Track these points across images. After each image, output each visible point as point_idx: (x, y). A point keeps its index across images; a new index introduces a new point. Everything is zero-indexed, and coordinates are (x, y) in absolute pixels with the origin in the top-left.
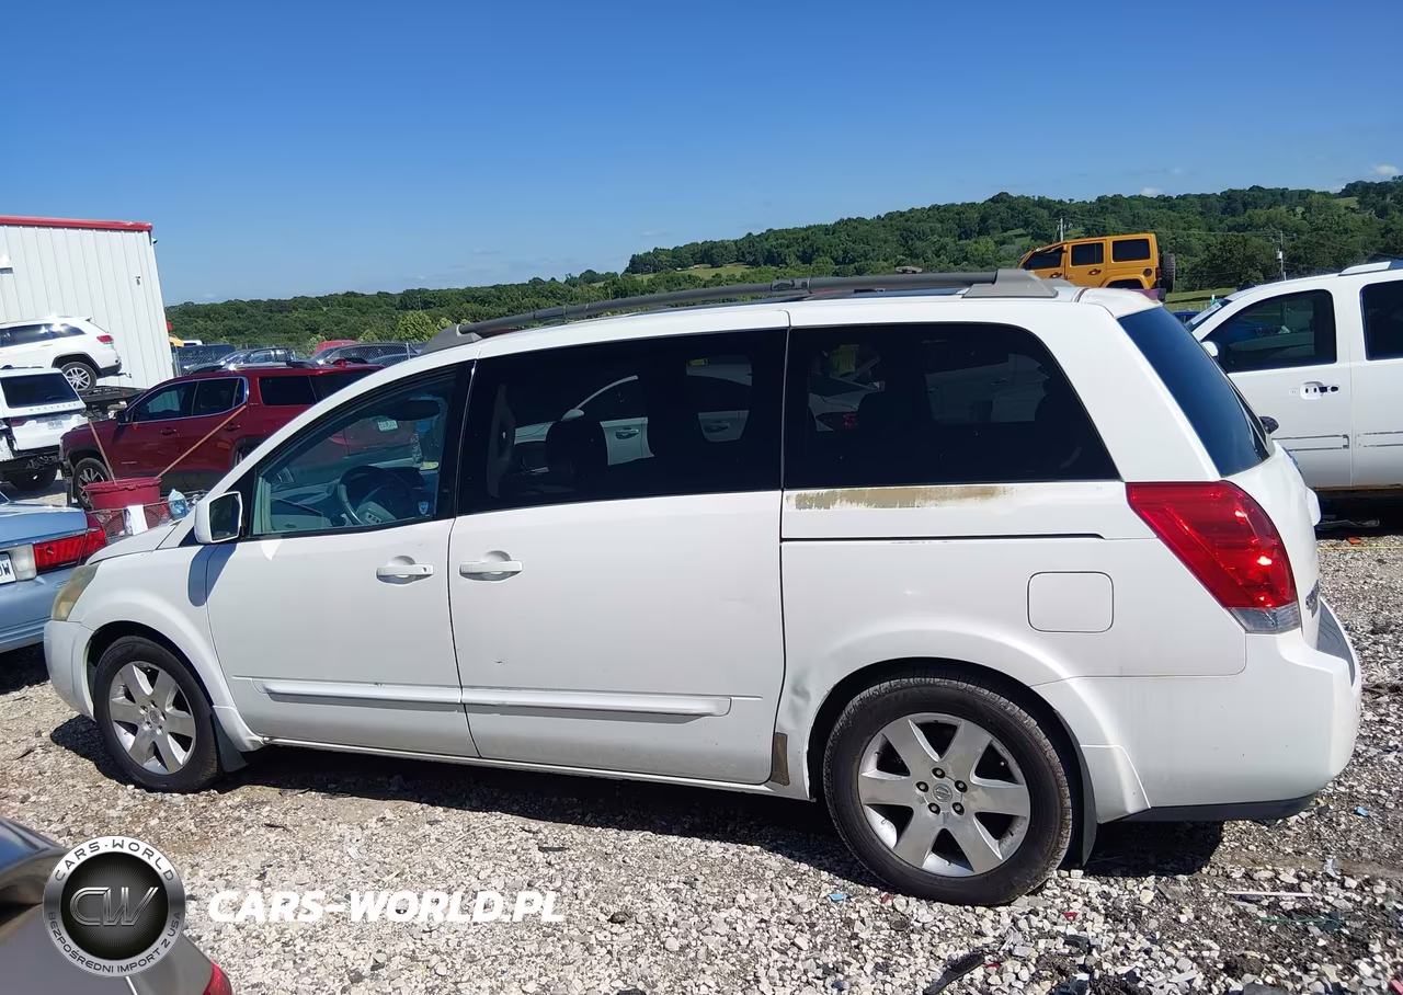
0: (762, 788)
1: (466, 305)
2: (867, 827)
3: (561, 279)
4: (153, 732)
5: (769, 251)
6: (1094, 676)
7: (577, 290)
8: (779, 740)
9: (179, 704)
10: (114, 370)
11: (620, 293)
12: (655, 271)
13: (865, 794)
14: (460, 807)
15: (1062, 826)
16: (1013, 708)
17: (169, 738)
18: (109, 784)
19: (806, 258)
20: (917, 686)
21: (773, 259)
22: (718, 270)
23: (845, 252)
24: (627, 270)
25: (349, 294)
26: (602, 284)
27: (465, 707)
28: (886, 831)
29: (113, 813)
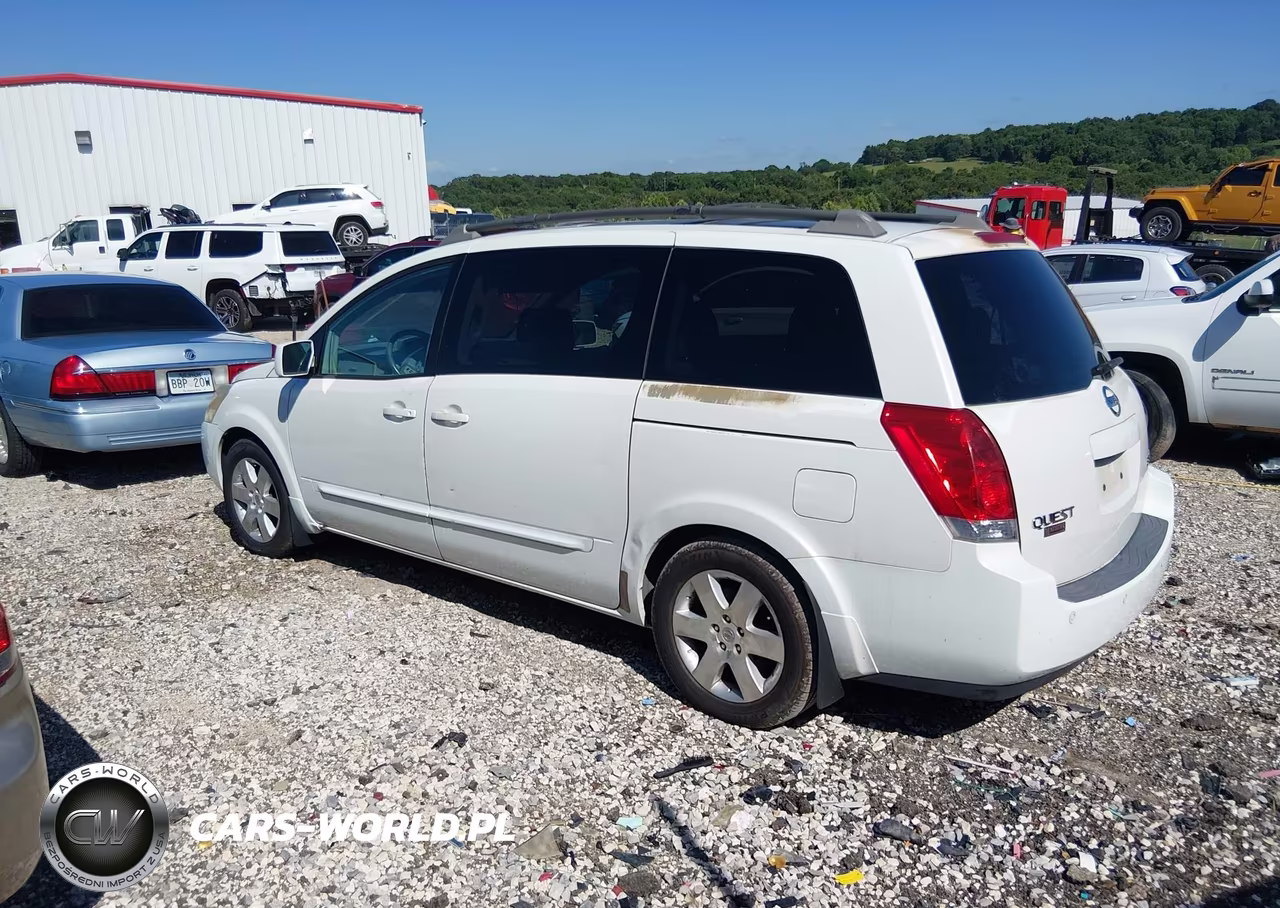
0: (616, 612)
1: (704, 189)
2: (676, 652)
3: (795, 167)
4: (256, 511)
5: (1006, 147)
6: (835, 557)
7: (807, 179)
8: (623, 576)
9: (272, 491)
10: (382, 231)
11: (850, 182)
12: (886, 163)
13: (677, 626)
14: (440, 596)
15: (804, 673)
16: (778, 575)
17: (265, 516)
18: (231, 544)
19: (1043, 156)
20: (715, 547)
21: (1008, 155)
22: (950, 164)
23: (1087, 152)
24: (860, 161)
25: (606, 174)
26: (833, 173)
27: (432, 520)
28: (690, 658)
29: (221, 564)
